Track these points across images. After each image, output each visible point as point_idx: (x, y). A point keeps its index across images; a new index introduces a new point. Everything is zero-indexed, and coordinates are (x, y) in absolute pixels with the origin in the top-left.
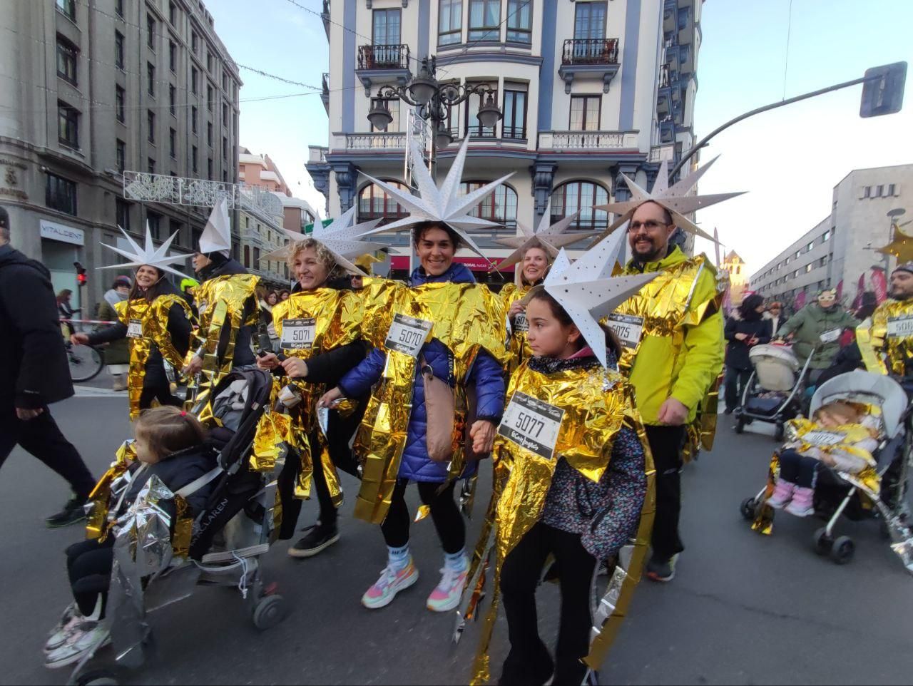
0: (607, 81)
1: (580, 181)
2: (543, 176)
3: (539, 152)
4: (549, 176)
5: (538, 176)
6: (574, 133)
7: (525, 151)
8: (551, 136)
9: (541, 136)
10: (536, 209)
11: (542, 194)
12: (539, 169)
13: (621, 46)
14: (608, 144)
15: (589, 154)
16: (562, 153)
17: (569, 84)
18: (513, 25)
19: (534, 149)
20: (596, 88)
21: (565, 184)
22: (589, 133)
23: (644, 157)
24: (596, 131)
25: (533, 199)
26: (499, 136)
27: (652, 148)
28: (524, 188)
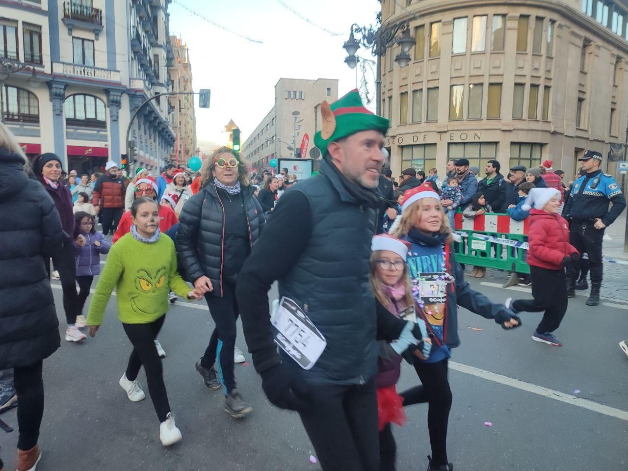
0: (97, 33)
1: (85, 95)
2: (57, 90)
3: (53, 75)
4: (62, 91)
5: (54, 90)
6: (78, 65)
7: (43, 73)
8: (62, 65)
9: (54, 64)
10: (54, 111)
11: (58, 102)
14: (101, 76)
15: (89, 80)
16: (70, 77)
17: (70, 30)
19: (50, 72)
20: (91, 36)
21: (74, 95)
22: (88, 67)
23: (125, 87)
24: (92, 65)
25: (51, 104)
26: (22, 60)
27: (130, 79)
28: (43, 96)
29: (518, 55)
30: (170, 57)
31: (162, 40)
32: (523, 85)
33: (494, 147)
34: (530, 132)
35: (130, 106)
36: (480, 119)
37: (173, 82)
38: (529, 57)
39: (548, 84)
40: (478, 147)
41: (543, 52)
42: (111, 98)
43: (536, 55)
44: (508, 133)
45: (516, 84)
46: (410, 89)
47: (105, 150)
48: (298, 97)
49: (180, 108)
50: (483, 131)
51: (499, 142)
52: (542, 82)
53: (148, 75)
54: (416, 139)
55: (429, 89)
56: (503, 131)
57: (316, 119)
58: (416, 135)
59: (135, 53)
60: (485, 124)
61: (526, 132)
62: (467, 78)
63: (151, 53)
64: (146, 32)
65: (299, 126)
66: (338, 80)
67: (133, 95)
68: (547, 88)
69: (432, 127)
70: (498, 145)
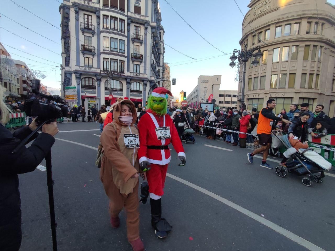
0: (141, 62)
1: (136, 82)
2: (128, 81)
3: (127, 76)
4: (130, 81)
5: (127, 81)
6: (135, 73)
7: (124, 76)
8: (130, 73)
9: (128, 73)
10: (127, 87)
11: (128, 84)
12: (127, 79)
13: (143, 56)
14: (141, 76)
15: (138, 78)
16: (132, 77)
17: (133, 62)
18: (121, 48)
20: (139, 63)
21: (133, 82)
22: (138, 73)
23: (149, 79)
24: (139, 72)
25: (126, 85)
26: (118, 72)
27: (150, 77)
28: (124, 83)
29: (304, 62)
30: (164, 70)
31: (161, 64)
32: (306, 74)
33: (291, 99)
34: (309, 93)
35: (150, 85)
36: (285, 88)
37: (164, 78)
38: (310, 62)
39: (318, 73)
40: (283, 100)
41: (316, 60)
42: (144, 83)
43: (313, 61)
44: (297, 94)
45: (302, 74)
46: (253, 77)
47: (141, 100)
48: (206, 82)
49: (166, 86)
50: (286, 93)
51: (293, 97)
52: (315, 73)
53: (156, 76)
54: (254, 96)
55: (261, 77)
56: (296, 93)
57: (212, 89)
58: (255, 94)
59: (153, 68)
60: (287, 90)
61: (307, 93)
62: (279, 71)
63: (157, 69)
64: (156, 62)
65: (206, 92)
66: (221, 76)
67: (151, 82)
68: (318, 75)
69: (263, 91)
70: (293, 99)
